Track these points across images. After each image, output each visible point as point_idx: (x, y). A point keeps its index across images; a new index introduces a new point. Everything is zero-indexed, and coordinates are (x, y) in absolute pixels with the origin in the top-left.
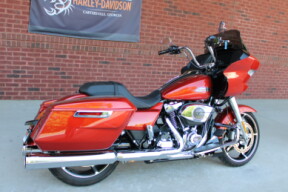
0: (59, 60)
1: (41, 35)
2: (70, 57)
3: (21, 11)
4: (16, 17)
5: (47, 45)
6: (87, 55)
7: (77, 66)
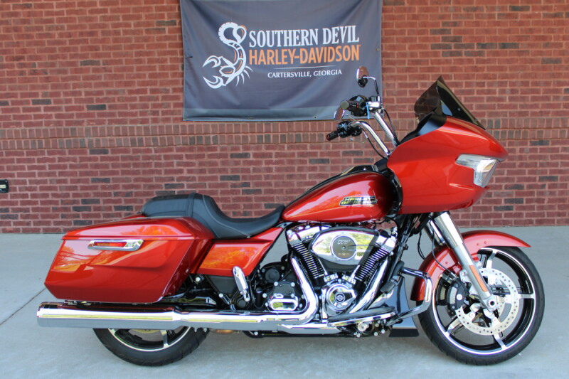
0: (237, 163)
1: (203, 123)
2: (256, 155)
3: (170, 88)
4: (164, 98)
6: (286, 151)
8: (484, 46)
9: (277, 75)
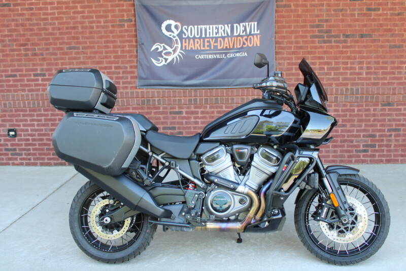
0: (174, 118)
1: (150, 90)
2: (187, 113)
3: (128, 65)
4: (124, 72)
5: (159, 101)
6: (208, 109)
7: (197, 123)
8: (347, 36)
9: (202, 57)
